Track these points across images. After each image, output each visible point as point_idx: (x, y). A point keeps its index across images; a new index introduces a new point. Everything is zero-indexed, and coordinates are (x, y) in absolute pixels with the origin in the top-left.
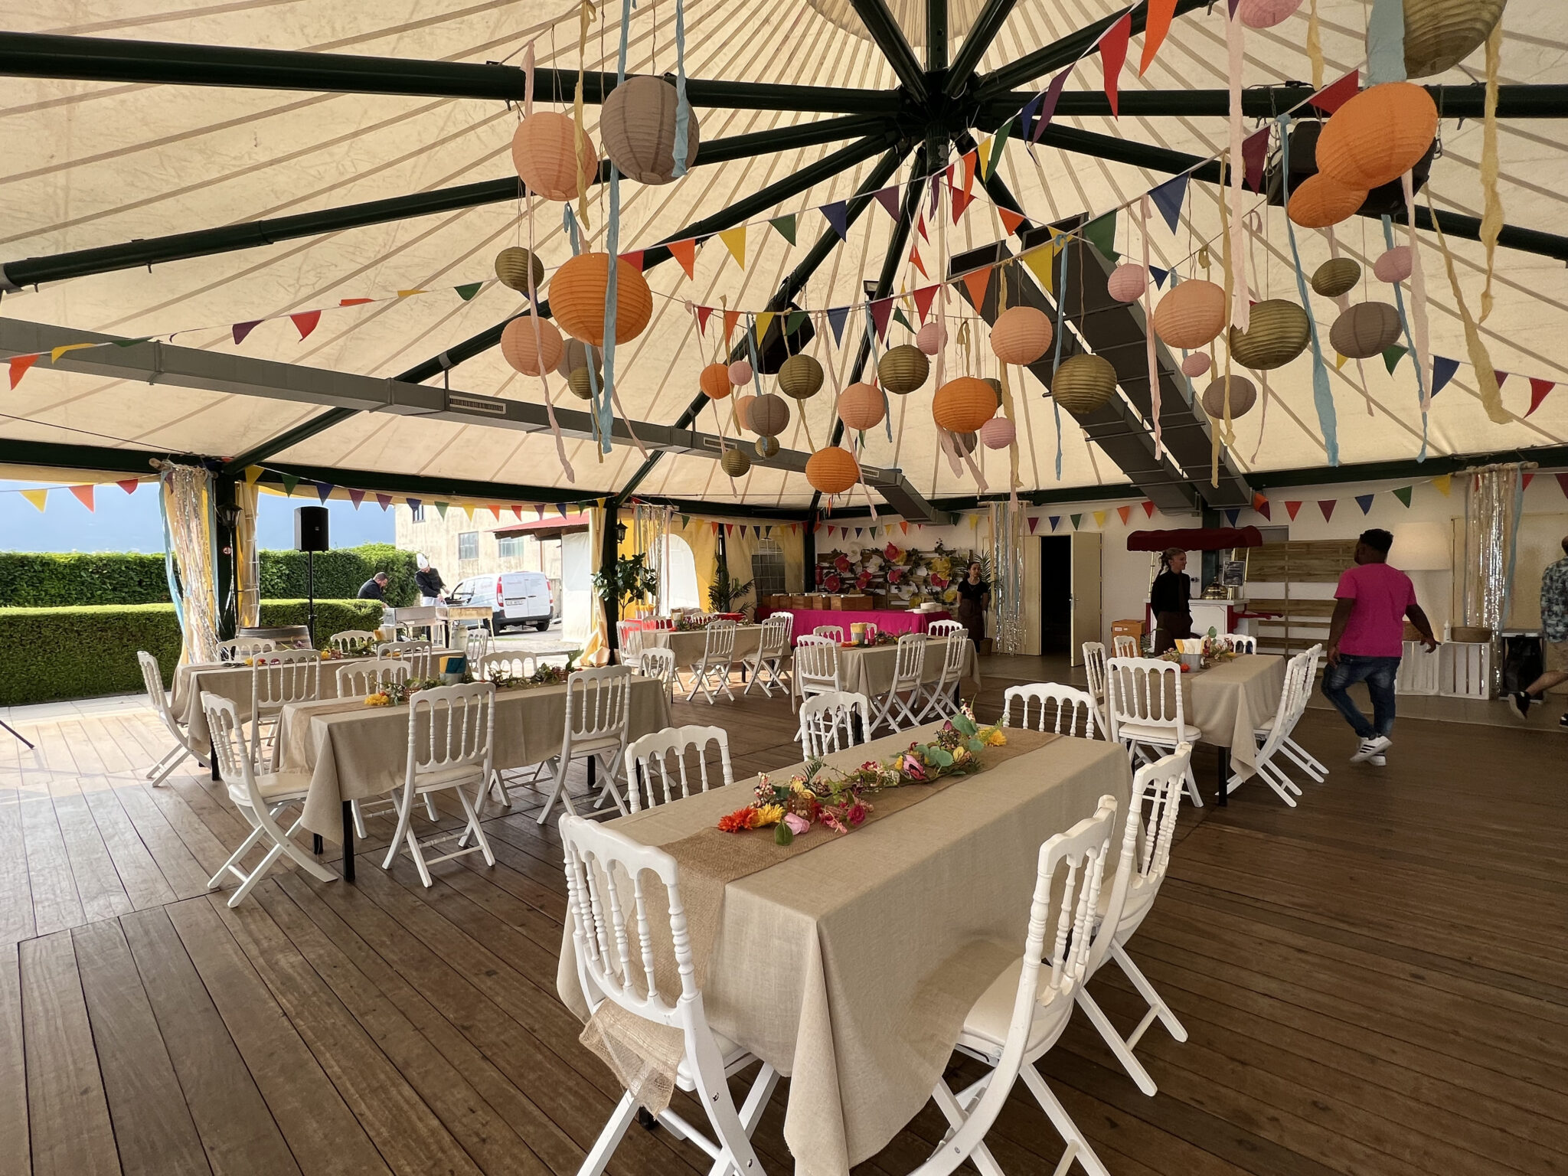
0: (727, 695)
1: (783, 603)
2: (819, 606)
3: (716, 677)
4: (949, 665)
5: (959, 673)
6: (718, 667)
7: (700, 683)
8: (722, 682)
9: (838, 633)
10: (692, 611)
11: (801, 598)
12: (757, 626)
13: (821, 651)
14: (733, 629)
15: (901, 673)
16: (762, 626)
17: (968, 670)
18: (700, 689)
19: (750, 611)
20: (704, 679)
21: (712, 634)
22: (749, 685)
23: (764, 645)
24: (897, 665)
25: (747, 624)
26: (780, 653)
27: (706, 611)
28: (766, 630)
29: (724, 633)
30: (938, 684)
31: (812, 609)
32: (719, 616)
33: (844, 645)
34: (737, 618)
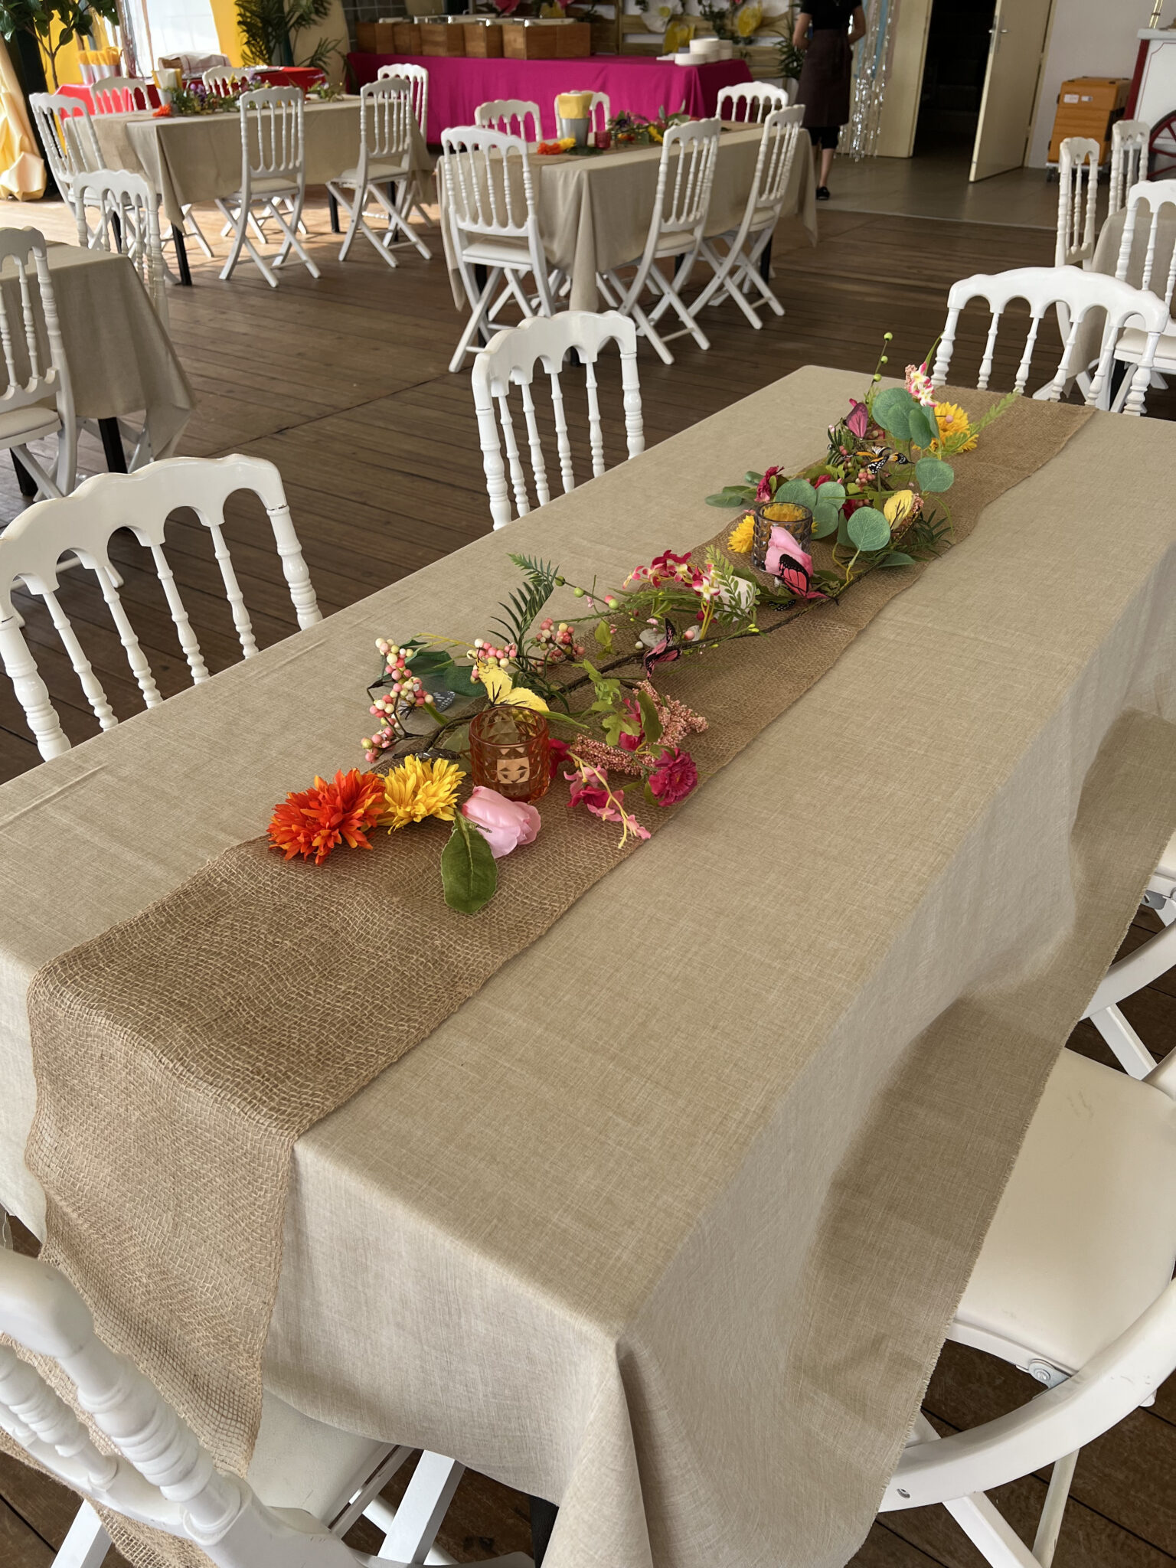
0: (303, 265)
1: (405, 40)
2: (478, 47)
3: (274, 223)
4: (761, 193)
5: (778, 208)
6: (276, 201)
7: (244, 239)
8: (287, 237)
9: (529, 117)
10: (206, 63)
11: (440, 28)
12: (349, 101)
13: (496, 163)
14: (297, 108)
15: (666, 215)
16: (360, 101)
17: (793, 201)
18: (245, 252)
19: (334, 63)
20: (253, 228)
21: (252, 122)
22: (347, 240)
23: (371, 146)
24: (659, 196)
25: (328, 95)
26: (405, 165)
27: (236, 62)
28: (370, 109)
29: (278, 118)
30: (734, 234)
31: (464, 54)
32: (264, 76)
33: (545, 150)
34: (304, 81)
